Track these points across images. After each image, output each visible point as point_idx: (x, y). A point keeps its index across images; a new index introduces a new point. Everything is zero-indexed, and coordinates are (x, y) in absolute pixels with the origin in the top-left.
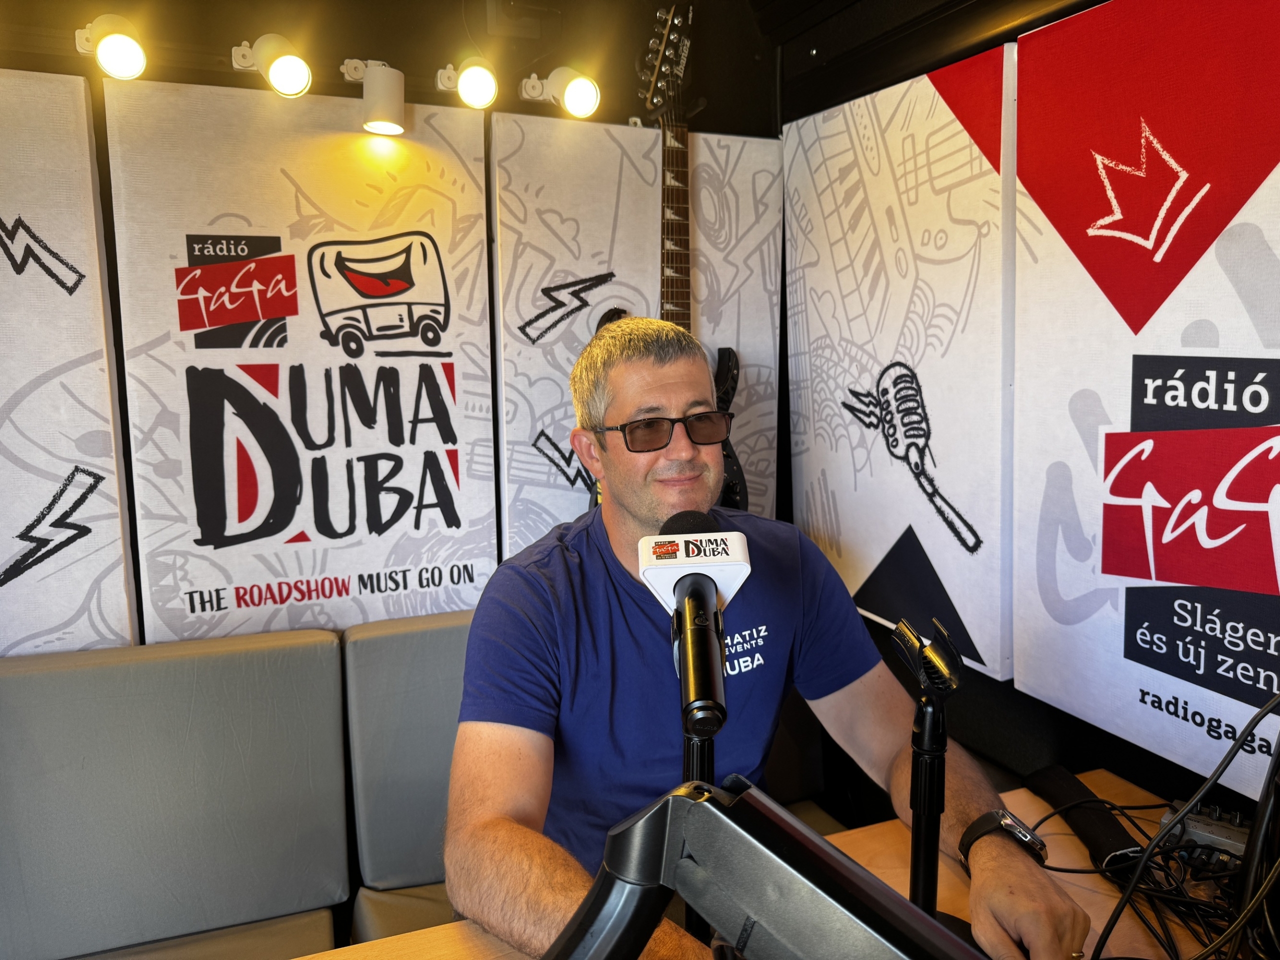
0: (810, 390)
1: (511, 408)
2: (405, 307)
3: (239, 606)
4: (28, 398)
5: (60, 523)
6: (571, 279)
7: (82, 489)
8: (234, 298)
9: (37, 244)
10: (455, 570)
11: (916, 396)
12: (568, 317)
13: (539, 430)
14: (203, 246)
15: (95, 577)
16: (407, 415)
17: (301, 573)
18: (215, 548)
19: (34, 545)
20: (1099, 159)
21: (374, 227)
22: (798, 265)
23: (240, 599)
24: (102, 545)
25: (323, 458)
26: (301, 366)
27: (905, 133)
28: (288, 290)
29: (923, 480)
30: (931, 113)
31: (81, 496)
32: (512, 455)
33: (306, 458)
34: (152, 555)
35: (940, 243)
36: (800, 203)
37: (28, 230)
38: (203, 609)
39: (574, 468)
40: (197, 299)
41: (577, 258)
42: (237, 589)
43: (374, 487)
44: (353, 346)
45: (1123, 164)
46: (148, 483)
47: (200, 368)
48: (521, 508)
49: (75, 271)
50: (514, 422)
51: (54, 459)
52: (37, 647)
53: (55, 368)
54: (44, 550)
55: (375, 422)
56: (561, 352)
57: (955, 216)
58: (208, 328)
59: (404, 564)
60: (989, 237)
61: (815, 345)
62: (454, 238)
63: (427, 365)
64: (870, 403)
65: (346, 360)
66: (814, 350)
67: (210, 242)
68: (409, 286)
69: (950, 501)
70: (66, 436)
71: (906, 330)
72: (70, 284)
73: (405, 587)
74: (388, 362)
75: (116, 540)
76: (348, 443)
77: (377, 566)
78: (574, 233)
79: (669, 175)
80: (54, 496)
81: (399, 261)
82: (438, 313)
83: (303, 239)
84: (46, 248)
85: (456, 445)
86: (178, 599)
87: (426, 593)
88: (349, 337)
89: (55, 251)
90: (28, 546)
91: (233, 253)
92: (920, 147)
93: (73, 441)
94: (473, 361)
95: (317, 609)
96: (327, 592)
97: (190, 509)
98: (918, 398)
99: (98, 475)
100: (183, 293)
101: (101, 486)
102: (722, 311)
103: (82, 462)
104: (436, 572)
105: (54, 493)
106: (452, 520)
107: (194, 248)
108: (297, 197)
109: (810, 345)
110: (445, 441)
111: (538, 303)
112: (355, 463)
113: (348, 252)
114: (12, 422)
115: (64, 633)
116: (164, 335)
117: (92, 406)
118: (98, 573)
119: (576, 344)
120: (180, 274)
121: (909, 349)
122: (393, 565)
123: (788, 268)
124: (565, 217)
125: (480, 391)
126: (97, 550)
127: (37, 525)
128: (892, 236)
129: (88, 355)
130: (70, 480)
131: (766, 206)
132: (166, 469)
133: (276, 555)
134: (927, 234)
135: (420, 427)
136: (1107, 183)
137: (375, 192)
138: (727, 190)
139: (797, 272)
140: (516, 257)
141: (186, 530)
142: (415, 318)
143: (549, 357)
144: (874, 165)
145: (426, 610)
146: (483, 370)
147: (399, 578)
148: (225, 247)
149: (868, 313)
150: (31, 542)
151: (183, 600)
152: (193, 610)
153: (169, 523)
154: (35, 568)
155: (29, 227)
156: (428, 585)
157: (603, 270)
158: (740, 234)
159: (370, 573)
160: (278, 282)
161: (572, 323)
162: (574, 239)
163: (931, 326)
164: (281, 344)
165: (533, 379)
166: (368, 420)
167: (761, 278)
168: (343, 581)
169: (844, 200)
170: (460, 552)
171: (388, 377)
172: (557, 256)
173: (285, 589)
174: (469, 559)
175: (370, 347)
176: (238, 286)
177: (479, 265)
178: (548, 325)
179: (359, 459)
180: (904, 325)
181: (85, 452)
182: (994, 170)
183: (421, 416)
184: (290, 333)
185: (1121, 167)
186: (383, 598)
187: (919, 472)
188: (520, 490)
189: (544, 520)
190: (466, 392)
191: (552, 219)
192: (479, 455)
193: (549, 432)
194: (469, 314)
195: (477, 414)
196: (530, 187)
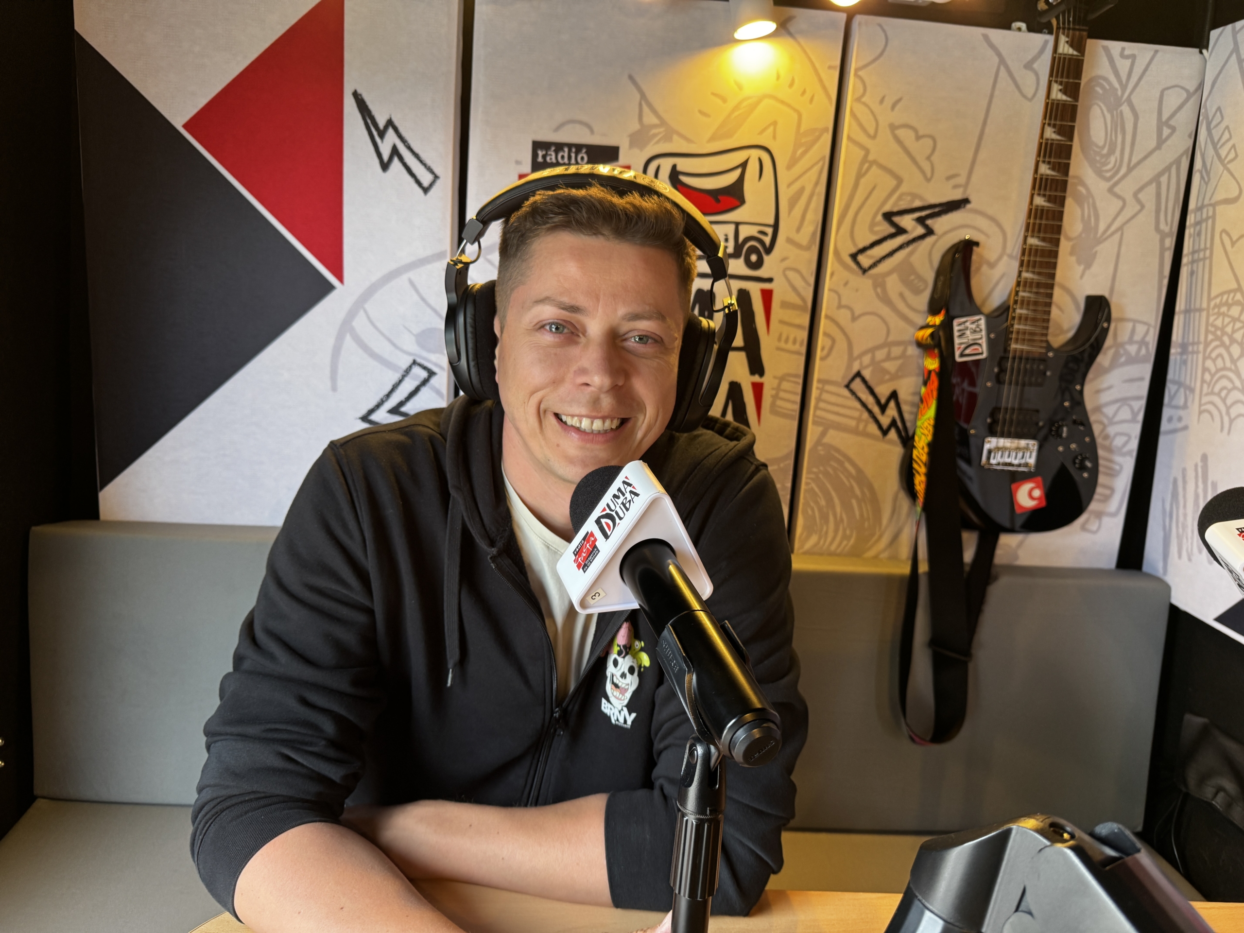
0: (1201, 356)
1: (829, 343)
2: (732, 227)
4: (380, 291)
5: (395, 410)
6: (917, 204)
7: (416, 380)
9: (402, 144)
12: (908, 246)
13: (855, 370)
14: (547, 152)
21: (712, 139)
22: (1206, 202)
31: (415, 388)
32: (822, 395)
36: (1223, 126)
37: (396, 130)
39: (888, 416)
41: (928, 180)
48: (824, 453)
49: (431, 172)
50: (830, 358)
51: (397, 351)
53: (405, 265)
56: (893, 284)
61: (1218, 300)
62: (794, 152)
63: (745, 290)
66: (1215, 306)
67: (553, 148)
68: (738, 203)
70: (409, 331)
72: (426, 184)
74: (707, 285)
78: (929, 151)
79: (1056, 87)
80: (393, 386)
81: (734, 176)
82: (764, 233)
83: (641, 150)
84: (409, 148)
85: (763, 378)
89: (416, 151)
91: (573, 162)
93: (415, 335)
94: (794, 289)
99: (432, 370)
101: (434, 381)
102: (1096, 252)
103: (419, 357)
105: (394, 382)
107: (538, 154)
108: (640, 105)
109: (1210, 299)
110: (752, 372)
111: (877, 229)
113: (683, 165)
117: (432, 303)
119: (912, 278)
123: (1192, 205)
125: (797, 321)
127: (377, 409)
129: (435, 253)
130: (407, 371)
131: (1173, 129)
135: (733, 354)
137: (719, 101)
138: (1125, 109)
139: (1205, 210)
140: (860, 176)
142: (741, 239)
143: (879, 290)
146: (806, 300)
148: (566, 155)
155: (397, 127)
157: (957, 195)
158: (1134, 160)
161: (911, 254)
162: (928, 158)
165: (857, 313)
167: (1153, 214)
171: (705, 301)
172: (906, 177)
177: (817, 184)
178: (884, 253)
181: (422, 347)
188: (823, 434)
189: (846, 470)
190: (782, 322)
191: (906, 135)
192: (785, 391)
193: (866, 374)
194: (798, 238)
195: (790, 346)
196: (886, 99)
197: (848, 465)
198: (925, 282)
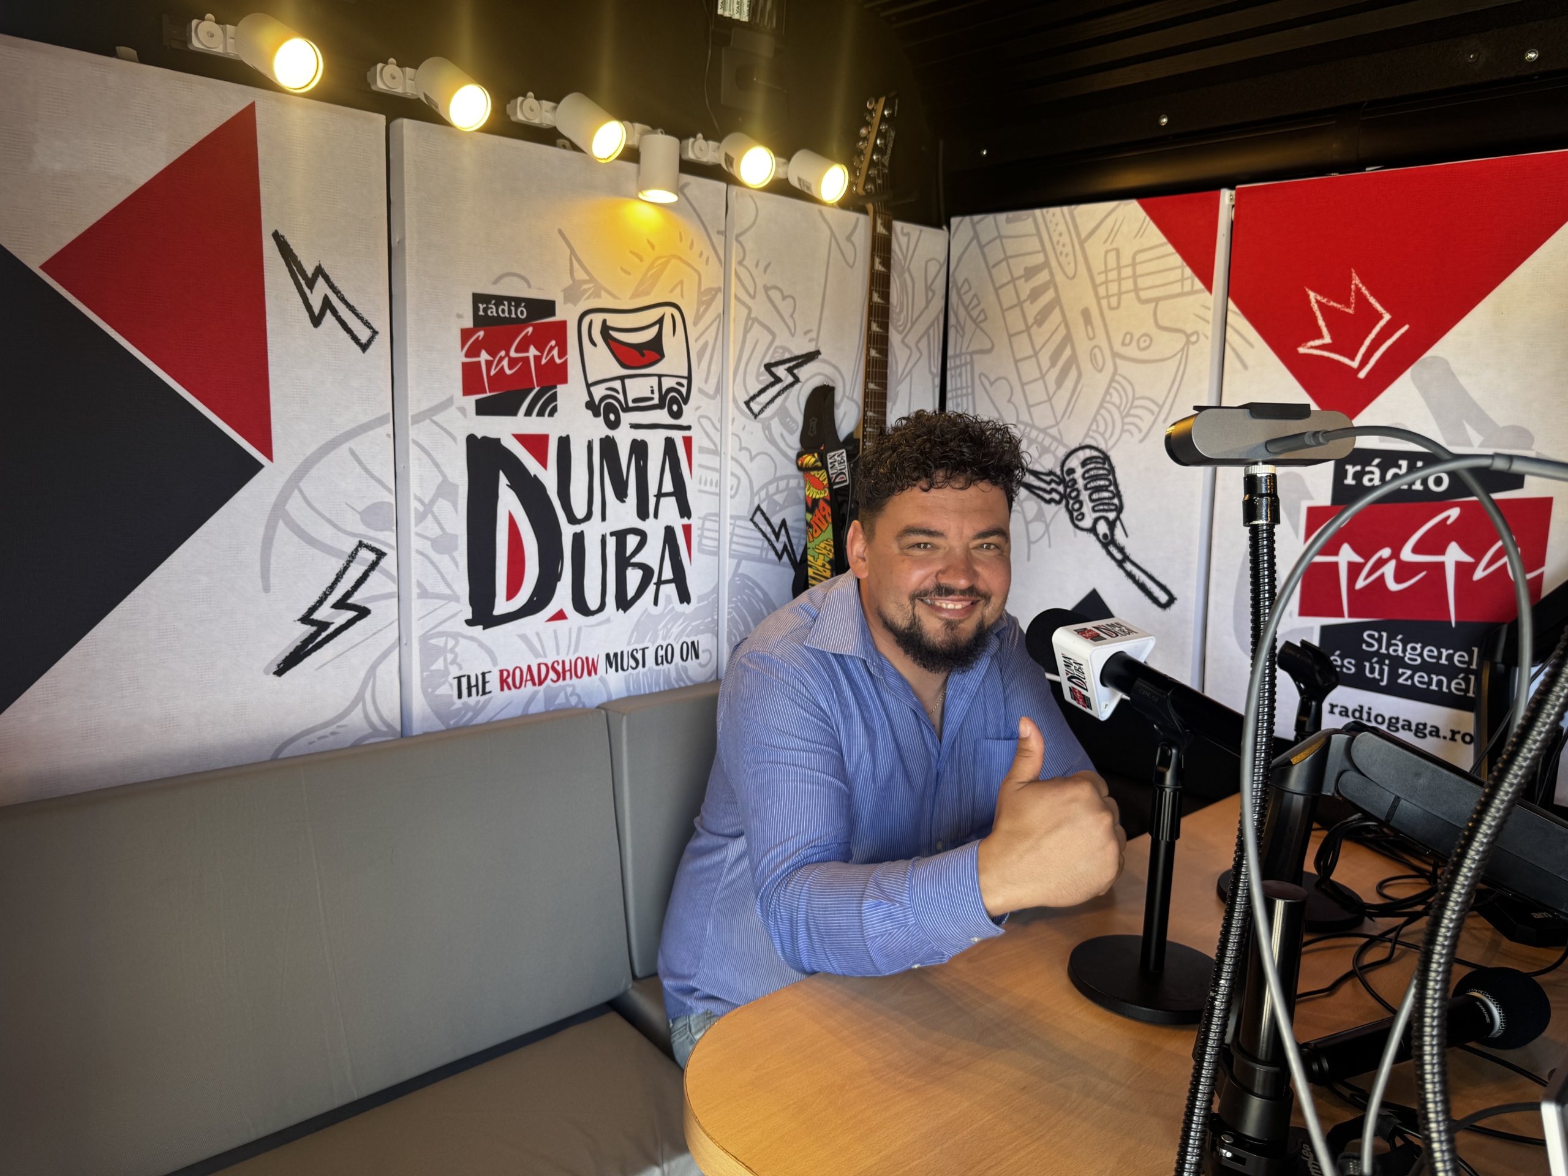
1: (735, 482)
2: (656, 378)
3: (502, 689)
4: (317, 466)
5: (341, 605)
6: (787, 356)
7: (363, 565)
8: (512, 363)
9: (335, 295)
10: (685, 646)
11: (1109, 475)
12: (783, 393)
13: (756, 505)
14: (487, 306)
15: (370, 663)
16: (653, 490)
17: (558, 654)
18: (484, 629)
19: (314, 629)
20: (1312, 295)
21: (635, 295)
22: (964, 350)
23: (503, 681)
24: (380, 628)
25: (582, 532)
26: (568, 436)
27: (1108, 246)
28: (560, 357)
29: (1112, 549)
30: (1140, 233)
31: (364, 574)
32: (734, 529)
33: (568, 532)
34: (424, 639)
35: (1143, 345)
36: (971, 293)
37: (327, 279)
38: (470, 695)
39: (781, 543)
40: (479, 363)
41: (793, 335)
42: (501, 672)
43: (623, 562)
44: (612, 417)
45: (1334, 301)
46: (427, 561)
47: (479, 437)
48: (739, 582)
49: (370, 327)
50: (737, 496)
51: (339, 533)
52: (310, 743)
53: (345, 433)
54: (324, 635)
55: (626, 496)
56: (776, 426)
57: (1161, 322)
58: (488, 394)
59: (643, 642)
60: (1197, 345)
62: (698, 310)
63: (671, 438)
64: (1052, 481)
65: (606, 432)
67: (493, 302)
68: (660, 358)
69: (1143, 566)
70: (353, 508)
71: (1099, 418)
72: (364, 340)
73: (644, 666)
74: (640, 434)
75: (393, 622)
76: (604, 518)
77: (621, 645)
78: (791, 310)
79: (877, 260)
80: (337, 574)
81: (651, 334)
82: (681, 385)
83: (575, 305)
84: (343, 300)
85: (691, 519)
86: (447, 684)
87: (660, 670)
88: (610, 408)
89: (352, 303)
90: (310, 629)
91: (513, 316)
92: (1126, 260)
93: (359, 513)
94: (708, 435)
95: (569, 690)
96: (579, 673)
97: (463, 587)
98: (1111, 477)
99: (381, 551)
100: (467, 355)
101: (383, 563)
103: (366, 537)
104: (670, 647)
105: (337, 571)
106: (684, 596)
107: (479, 307)
108: (571, 260)
110: (682, 516)
111: (761, 378)
112: (608, 536)
113: (613, 320)
114: (301, 492)
115: (339, 727)
116: (448, 400)
117: (377, 474)
118: (374, 659)
119: (788, 420)
120: (466, 334)
121: (1102, 435)
122: (635, 643)
123: (950, 352)
124: (786, 294)
125: (711, 464)
126: (375, 634)
127: (319, 606)
128: (1088, 335)
129: (378, 418)
130: (353, 556)
131: (933, 295)
132: (442, 544)
133: (538, 634)
134: (1128, 337)
135: (663, 500)
136: (1318, 314)
137: (637, 260)
138: (907, 275)
139: (963, 357)
140: (746, 331)
141: (459, 610)
142: (664, 390)
143: (767, 432)
144: (1070, 271)
145: (660, 688)
146: (715, 445)
147: (639, 656)
148: (506, 309)
149: (1054, 401)
150: (312, 625)
151: (451, 685)
152: (460, 696)
153: (443, 602)
154: (314, 654)
155: (328, 276)
156: (662, 663)
157: (811, 348)
158: (915, 317)
159: (616, 651)
160: (552, 348)
161: (785, 400)
162: (792, 316)
163: (1128, 415)
164: (551, 414)
165: (753, 454)
166: (621, 495)
167: (927, 361)
168: (593, 660)
169: (1029, 296)
170: (690, 628)
171: (639, 449)
172: (777, 332)
173: (543, 669)
174: (696, 635)
175: (627, 418)
176: (517, 351)
177: (716, 339)
178: (768, 400)
179: (612, 534)
180: (1097, 413)
181: (368, 524)
182: (1206, 290)
183: (664, 490)
184: (560, 402)
185: (1332, 303)
186: (625, 676)
187: (1108, 542)
188: (738, 565)
189: (757, 595)
190: (701, 466)
191: (775, 295)
192: (708, 530)
193: (764, 507)
194: (705, 388)
195: (708, 488)
196: (760, 263)
197: (757, 591)
198: (797, 423)
